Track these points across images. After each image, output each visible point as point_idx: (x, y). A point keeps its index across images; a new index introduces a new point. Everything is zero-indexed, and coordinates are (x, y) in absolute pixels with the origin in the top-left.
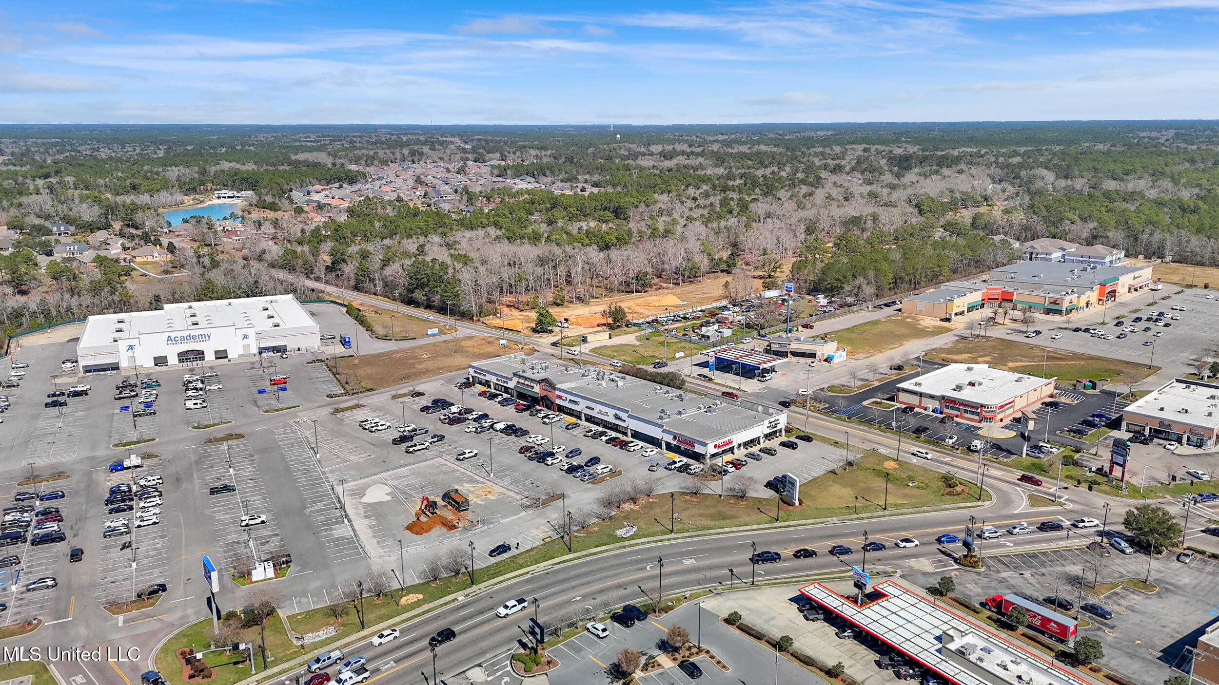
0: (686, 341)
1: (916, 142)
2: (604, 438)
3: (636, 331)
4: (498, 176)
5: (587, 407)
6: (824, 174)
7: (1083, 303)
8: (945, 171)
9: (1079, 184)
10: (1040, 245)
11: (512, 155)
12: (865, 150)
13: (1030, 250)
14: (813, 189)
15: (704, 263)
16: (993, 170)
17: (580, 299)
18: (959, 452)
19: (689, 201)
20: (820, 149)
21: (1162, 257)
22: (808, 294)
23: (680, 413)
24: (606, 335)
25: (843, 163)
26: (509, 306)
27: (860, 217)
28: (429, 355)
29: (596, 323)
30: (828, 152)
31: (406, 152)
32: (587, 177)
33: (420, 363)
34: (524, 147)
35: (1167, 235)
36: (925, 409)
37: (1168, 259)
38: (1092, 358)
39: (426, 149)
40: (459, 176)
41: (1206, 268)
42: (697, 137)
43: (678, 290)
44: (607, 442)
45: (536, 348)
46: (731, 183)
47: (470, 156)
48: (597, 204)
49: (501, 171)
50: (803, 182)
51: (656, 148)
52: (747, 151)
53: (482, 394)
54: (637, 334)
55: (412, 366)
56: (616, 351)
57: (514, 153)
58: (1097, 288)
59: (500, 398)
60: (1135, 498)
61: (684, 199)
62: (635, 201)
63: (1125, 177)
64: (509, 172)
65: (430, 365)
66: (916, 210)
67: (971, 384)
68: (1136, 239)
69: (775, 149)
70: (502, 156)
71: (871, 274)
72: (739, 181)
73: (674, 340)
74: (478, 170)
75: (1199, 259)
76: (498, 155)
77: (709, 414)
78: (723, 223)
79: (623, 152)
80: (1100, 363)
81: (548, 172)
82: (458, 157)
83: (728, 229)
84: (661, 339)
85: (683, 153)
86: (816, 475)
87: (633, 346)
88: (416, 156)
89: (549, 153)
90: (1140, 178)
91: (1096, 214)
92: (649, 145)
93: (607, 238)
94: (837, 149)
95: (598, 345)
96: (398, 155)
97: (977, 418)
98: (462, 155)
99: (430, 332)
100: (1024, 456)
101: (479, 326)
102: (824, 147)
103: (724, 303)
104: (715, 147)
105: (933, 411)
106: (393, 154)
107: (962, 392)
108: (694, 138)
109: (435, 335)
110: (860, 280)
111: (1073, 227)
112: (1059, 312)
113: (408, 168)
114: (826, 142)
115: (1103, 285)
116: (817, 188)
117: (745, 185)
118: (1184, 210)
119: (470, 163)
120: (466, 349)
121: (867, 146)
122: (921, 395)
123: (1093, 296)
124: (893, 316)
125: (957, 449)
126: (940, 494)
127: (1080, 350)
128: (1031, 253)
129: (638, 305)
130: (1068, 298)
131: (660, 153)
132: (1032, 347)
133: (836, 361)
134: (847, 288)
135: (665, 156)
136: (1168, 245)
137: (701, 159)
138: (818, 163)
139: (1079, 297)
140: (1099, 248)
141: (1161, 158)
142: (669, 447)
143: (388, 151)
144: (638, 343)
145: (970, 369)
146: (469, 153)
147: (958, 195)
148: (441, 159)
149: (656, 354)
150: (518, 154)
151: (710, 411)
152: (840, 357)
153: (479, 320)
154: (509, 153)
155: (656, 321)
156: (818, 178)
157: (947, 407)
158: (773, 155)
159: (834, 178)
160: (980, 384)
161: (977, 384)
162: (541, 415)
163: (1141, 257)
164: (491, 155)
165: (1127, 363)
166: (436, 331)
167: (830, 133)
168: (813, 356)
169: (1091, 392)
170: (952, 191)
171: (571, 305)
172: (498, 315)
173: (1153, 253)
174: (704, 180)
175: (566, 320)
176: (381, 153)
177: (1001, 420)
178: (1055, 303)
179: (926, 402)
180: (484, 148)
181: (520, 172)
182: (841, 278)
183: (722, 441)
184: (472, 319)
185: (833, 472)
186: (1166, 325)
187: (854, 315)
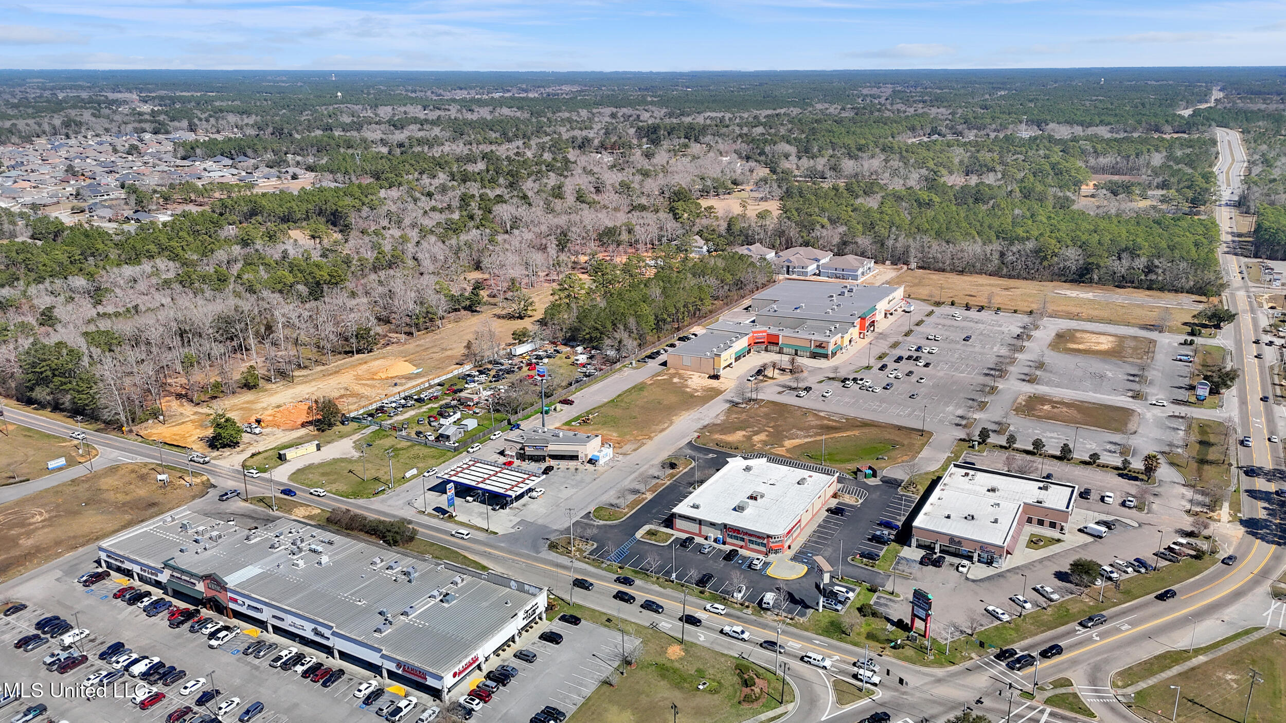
0: (420, 443)
1: (662, 103)
2: (299, 669)
3: (355, 431)
4: (183, 158)
5: (274, 617)
6: (572, 155)
7: (846, 342)
8: (695, 148)
9: (821, 163)
10: (796, 255)
11: (204, 122)
12: (613, 116)
13: (787, 264)
14: (562, 179)
15: (440, 304)
16: (740, 145)
17: (283, 375)
18: (750, 611)
19: (423, 198)
20: (567, 115)
21: (906, 263)
22: (565, 345)
23: (405, 614)
24: (311, 447)
25: (591, 134)
26: (179, 396)
27: (615, 228)
28: (46, 515)
29: (299, 422)
30: (575, 118)
31: (57, 122)
32: (299, 158)
33: (28, 534)
34: (221, 111)
35: (911, 240)
36: (706, 539)
37: (913, 265)
38: (865, 424)
39: (87, 116)
40: (130, 158)
41: (948, 275)
42: (432, 93)
43: (411, 345)
44: (305, 674)
45: (213, 481)
46: (470, 168)
47: (147, 126)
48: (310, 206)
49: (187, 151)
50: (550, 167)
51: (385, 112)
52: (489, 117)
53: (119, 595)
54: (356, 437)
55: (14, 541)
56: (323, 474)
57: (207, 121)
58: (857, 322)
59: (146, 601)
60: (941, 665)
61: (418, 195)
62: (357, 203)
63: (860, 154)
64: (198, 151)
65: (42, 537)
66: (671, 215)
67: (753, 498)
68: (882, 245)
69: (519, 114)
70: (190, 126)
71: (632, 321)
72: (481, 166)
73: (405, 444)
74: (158, 147)
75: (941, 265)
76: (185, 123)
77: (446, 605)
78: (463, 237)
79: (347, 119)
80: (874, 431)
81: (249, 152)
82: (130, 127)
83: (469, 245)
84: (388, 442)
85: (415, 120)
86: (587, 692)
87: (349, 461)
88: (72, 127)
89: (251, 120)
90: (873, 157)
91: (844, 216)
92: (376, 106)
93: (318, 273)
94: (584, 113)
95: (300, 465)
96: (46, 127)
97: (764, 549)
98: (136, 125)
99: (52, 464)
100: (821, 609)
101: (131, 442)
102: (570, 112)
103: (467, 368)
104: (453, 112)
105: (716, 540)
106: (40, 125)
107: (745, 512)
108: (429, 93)
109: (60, 469)
110: (621, 334)
111: (825, 232)
112: (825, 356)
113: (61, 145)
114: (572, 103)
115: (863, 319)
116: (566, 177)
117: (488, 171)
118: (920, 204)
119: (147, 136)
120: (105, 496)
121: (614, 110)
122: (700, 522)
123: (854, 332)
124: (658, 374)
125: (748, 607)
126: (736, 700)
127: (852, 413)
128: (788, 267)
129: (358, 378)
130: (832, 341)
131: (389, 122)
132: (806, 412)
133: (602, 462)
134: (608, 342)
135: (397, 125)
136: (913, 251)
137: (436, 131)
138: (565, 136)
139: (842, 337)
140: (851, 259)
141: (886, 127)
142: (391, 675)
143: (31, 122)
144: (356, 454)
145: (748, 469)
146: (146, 121)
147: (709, 183)
148: (107, 130)
149: (380, 474)
150: (212, 120)
151: (448, 601)
152: (606, 455)
153: (131, 431)
154: (200, 120)
155: (381, 409)
156: (566, 161)
157: (731, 537)
158: (516, 122)
159: (583, 160)
160: (762, 497)
161: (758, 498)
162: (207, 632)
163: (888, 262)
164: (176, 124)
165: (900, 428)
166: (62, 461)
167: (575, 88)
168: (574, 457)
169: (872, 482)
170: (702, 179)
171: (269, 386)
172: (161, 418)
173: (899, 259)
174: (440, 164)
175: (258, 422)
176: (21, 124)
177: (789, 547)
178: (820, 346)
179: (705, 530)
180: (166, 113)
181: (213, 150)
182: (600, 327)
183: (463, 664)
184: (120, 428)
185: (607, 683)
186: (927, 365)
187: (617, 376)
